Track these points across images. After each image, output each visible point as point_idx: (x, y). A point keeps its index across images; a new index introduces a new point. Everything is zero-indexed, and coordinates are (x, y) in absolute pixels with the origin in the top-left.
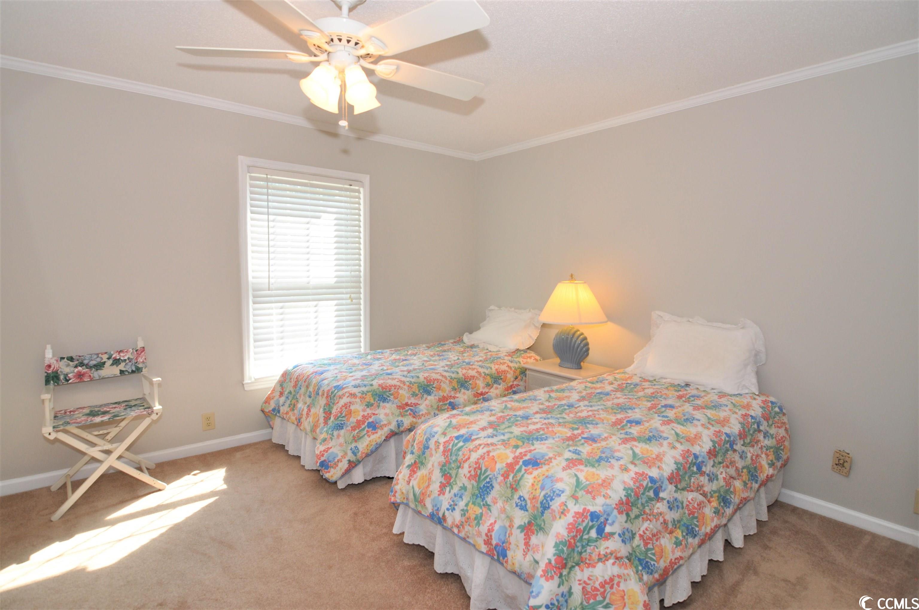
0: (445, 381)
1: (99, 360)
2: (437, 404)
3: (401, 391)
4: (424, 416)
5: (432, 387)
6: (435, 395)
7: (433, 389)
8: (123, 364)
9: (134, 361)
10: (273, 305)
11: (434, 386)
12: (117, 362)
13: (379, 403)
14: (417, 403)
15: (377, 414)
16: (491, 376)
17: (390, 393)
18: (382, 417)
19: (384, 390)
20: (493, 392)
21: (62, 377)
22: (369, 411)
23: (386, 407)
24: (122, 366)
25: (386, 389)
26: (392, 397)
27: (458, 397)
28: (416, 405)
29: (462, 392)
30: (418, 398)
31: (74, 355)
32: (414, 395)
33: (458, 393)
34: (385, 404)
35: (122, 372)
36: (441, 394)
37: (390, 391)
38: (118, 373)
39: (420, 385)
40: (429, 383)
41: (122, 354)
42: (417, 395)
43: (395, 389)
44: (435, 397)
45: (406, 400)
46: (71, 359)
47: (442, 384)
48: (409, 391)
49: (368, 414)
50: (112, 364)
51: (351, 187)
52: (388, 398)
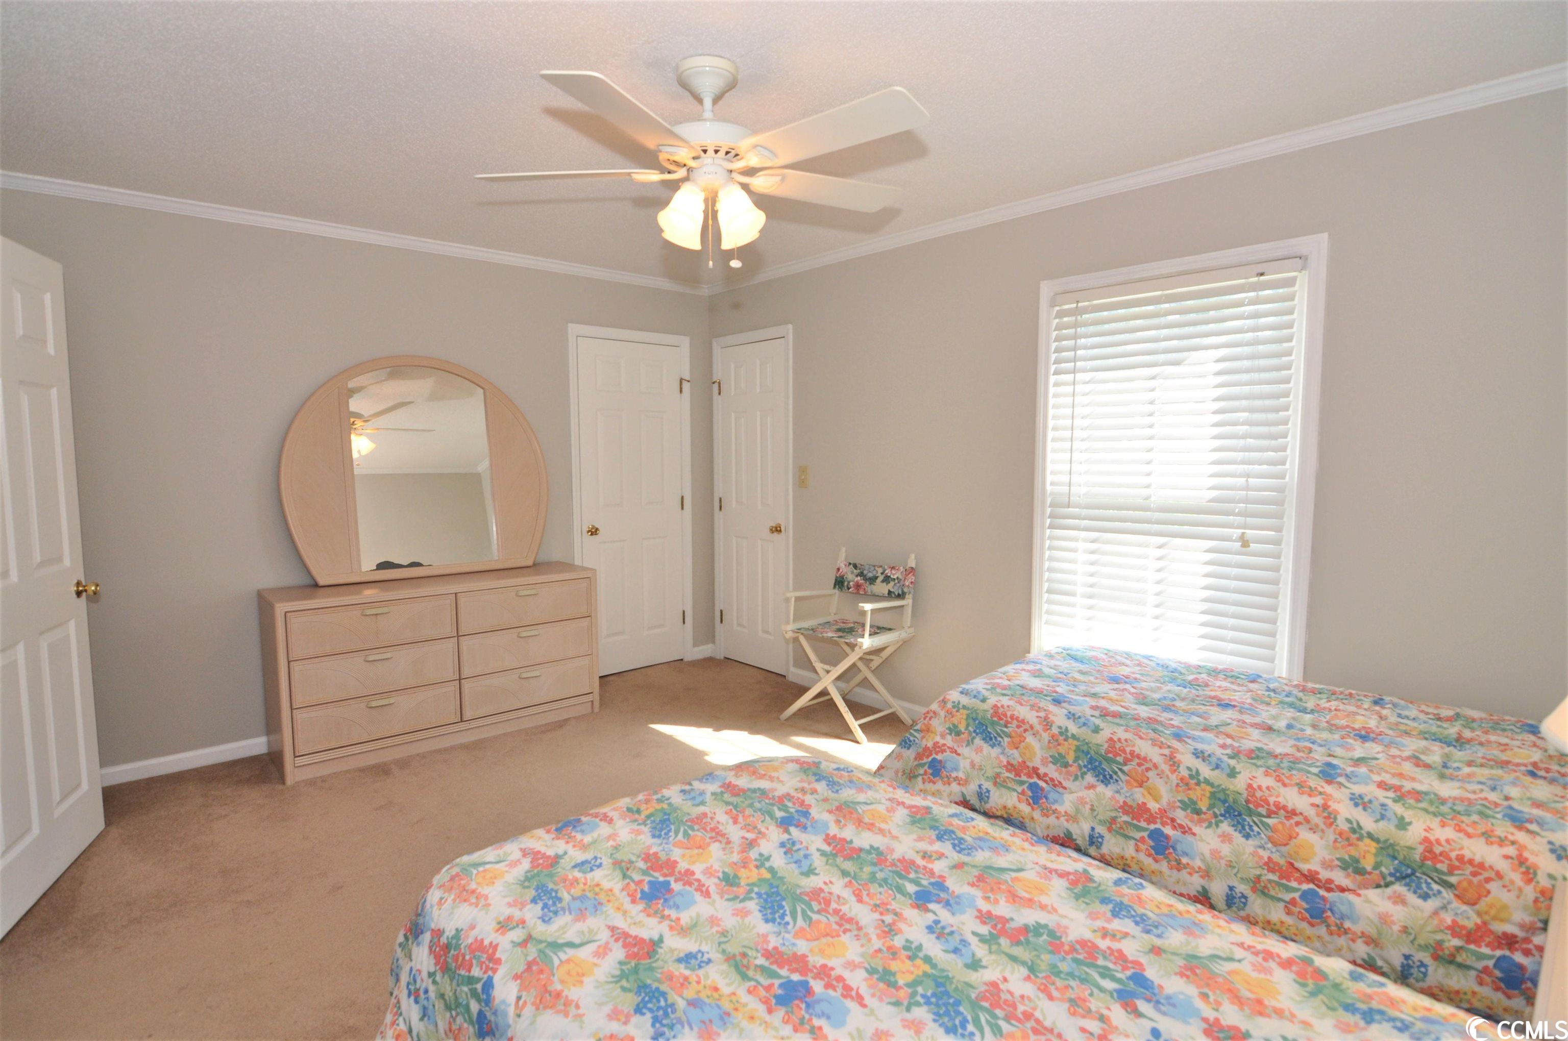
0: (1168, 773)
1: (875, 572)
2: (1114, 814)
3: (1030, 739)
4: (1058, 818)
5: (1120, 769)
6: (1118, 792)
7: (1120, 773)
8: (892, 583)
9: (902, 583)
10: (1083, 534)
11: (1125, 768)
12: (887, 579)
13: (974, 738)
14: (1060, 783)
15: (959, 755)
16: (1387, 848)
17: (1005, 729)
18: (964, 764)
19: (995, 719)
20: (1368, 901)
21: (846, 584)
22: (949, 741)
23: (981, 751)
24: (890, 586)
25: (1001, 719)
26: (1006, 739)
27: (1194, 834)
28: (1056, 785)
29: (1219, 831)
30: (1068, 773)
31: (857, 562)
32: (1060, 761)
33: (1205, 825)
34: (986, 747)
35: (890, 592)
36: (1139, 796)
37: (1006, 726)
38: (886, 592)
39: (1085, 748)
40: (1110, 755)
41: (893, 572)
42: (1066, 765)
43: (1018, 727)
44: (1117, 795)
45: (1036, 762)
46: (855, 566)
47: (1150, 774)
48: (1049, 748)
49: (944, 745)
50: (883, 581)
51: (1262, 278)
52: (999, 739)
